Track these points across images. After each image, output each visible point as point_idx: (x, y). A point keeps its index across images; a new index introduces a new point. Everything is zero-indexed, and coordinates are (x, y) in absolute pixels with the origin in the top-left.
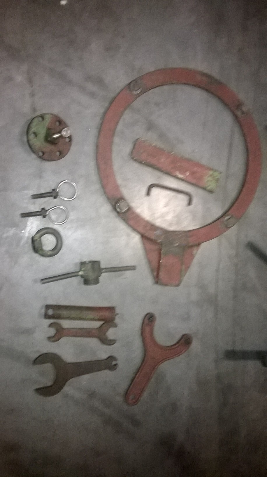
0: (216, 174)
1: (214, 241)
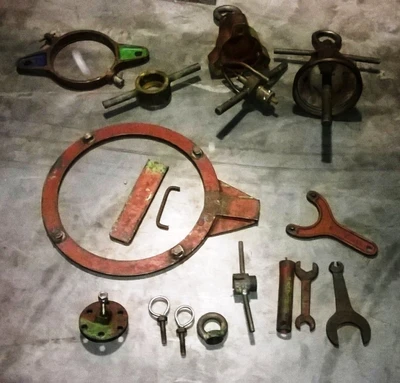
0: (150, 163)
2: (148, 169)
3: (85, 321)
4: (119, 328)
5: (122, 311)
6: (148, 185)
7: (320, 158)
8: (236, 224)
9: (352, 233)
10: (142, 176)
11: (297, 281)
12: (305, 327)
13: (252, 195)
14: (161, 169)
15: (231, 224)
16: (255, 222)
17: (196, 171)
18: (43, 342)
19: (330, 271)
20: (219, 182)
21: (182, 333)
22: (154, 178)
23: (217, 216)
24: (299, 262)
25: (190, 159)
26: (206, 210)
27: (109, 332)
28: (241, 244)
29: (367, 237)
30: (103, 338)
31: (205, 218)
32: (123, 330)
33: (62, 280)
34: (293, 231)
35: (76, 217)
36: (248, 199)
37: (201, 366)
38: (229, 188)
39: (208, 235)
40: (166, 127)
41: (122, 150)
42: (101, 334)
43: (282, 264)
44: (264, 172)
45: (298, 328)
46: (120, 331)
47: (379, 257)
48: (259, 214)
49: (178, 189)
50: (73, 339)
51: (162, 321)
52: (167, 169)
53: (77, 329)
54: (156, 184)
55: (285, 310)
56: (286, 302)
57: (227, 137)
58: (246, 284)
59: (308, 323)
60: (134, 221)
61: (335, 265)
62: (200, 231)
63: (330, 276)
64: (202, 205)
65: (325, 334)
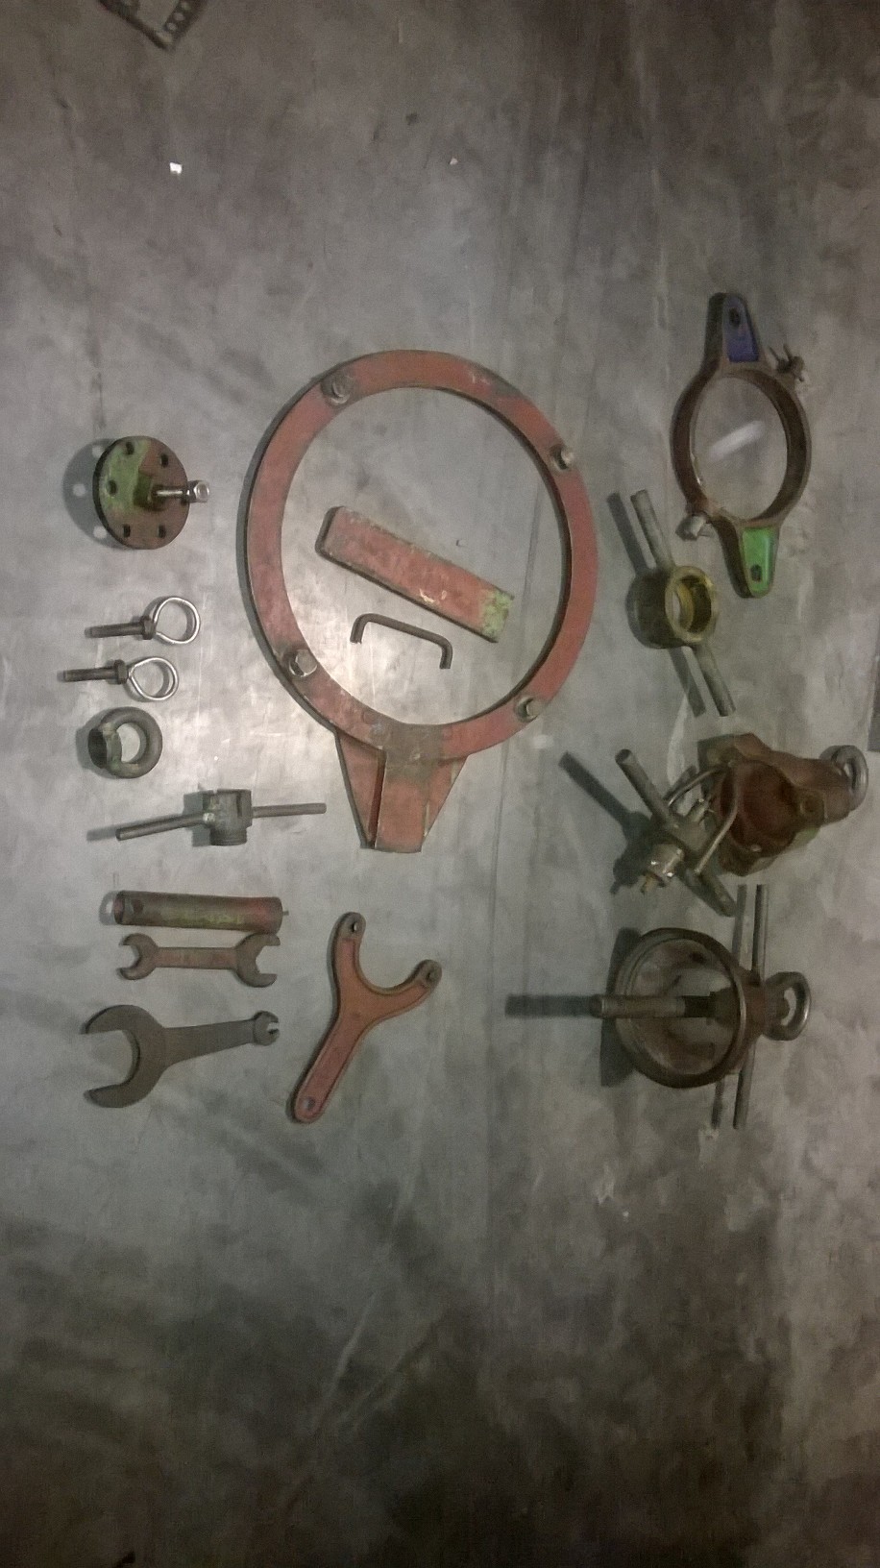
0: (504, 599)
1: (496, 751)
2: (492, 595)
3: (141, 450)
4: (127, 531)
5: (164, 535)
6: (455, 595)
7: (517, 990)
8: (366, 799)
9: (345, 1064)
10: (475, 581)
11: (233, 938)
12: (128, 957)
13: (431, 835)
14: (493, 625)
15: (365, 785)
16: (369, 842)
17: (487, 705)
18: (94, 352)
19: (258, 1015)
20: (462, 759)
21: (116, 673)
22: (470, 610)
23: (384, 753)
24: (277, 943)
25: (516, 692)
26: (397, 729)
27: (118, 506)
28: (318, 809)
29: (336, 1098)
30: (104, 491)
31: (379, 727)
32: (122, 537)
33: (237, 397)
34: (349, 927)
35: (381, 430)
36: (423, 824)
37: (40, 716)
38: (449, 782)
39: (340, 734)
40: (589, 638)
41: (534, 535)
42: (113, 488)
43: (274, 904)
44: (485, 862)
45: (127, 941)
46: (120, 532)
47: (290, 1127)
48: (389, 850)
49: (445, 663)
50: (101, 422)
51: (142, 627)
52: (490, 639)
53: (124, 432)
54: (456, 613)
55: (167, 911)
56: (187, 913)
57: (566, 778)
58: (228, 820)
59: (137, 964)
60: (373, 563)
61: (271, 1026)
62: (349, 714)
63: (246, 1013)
64: (409, 719)
65: (112, 1001)
